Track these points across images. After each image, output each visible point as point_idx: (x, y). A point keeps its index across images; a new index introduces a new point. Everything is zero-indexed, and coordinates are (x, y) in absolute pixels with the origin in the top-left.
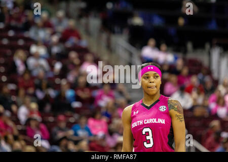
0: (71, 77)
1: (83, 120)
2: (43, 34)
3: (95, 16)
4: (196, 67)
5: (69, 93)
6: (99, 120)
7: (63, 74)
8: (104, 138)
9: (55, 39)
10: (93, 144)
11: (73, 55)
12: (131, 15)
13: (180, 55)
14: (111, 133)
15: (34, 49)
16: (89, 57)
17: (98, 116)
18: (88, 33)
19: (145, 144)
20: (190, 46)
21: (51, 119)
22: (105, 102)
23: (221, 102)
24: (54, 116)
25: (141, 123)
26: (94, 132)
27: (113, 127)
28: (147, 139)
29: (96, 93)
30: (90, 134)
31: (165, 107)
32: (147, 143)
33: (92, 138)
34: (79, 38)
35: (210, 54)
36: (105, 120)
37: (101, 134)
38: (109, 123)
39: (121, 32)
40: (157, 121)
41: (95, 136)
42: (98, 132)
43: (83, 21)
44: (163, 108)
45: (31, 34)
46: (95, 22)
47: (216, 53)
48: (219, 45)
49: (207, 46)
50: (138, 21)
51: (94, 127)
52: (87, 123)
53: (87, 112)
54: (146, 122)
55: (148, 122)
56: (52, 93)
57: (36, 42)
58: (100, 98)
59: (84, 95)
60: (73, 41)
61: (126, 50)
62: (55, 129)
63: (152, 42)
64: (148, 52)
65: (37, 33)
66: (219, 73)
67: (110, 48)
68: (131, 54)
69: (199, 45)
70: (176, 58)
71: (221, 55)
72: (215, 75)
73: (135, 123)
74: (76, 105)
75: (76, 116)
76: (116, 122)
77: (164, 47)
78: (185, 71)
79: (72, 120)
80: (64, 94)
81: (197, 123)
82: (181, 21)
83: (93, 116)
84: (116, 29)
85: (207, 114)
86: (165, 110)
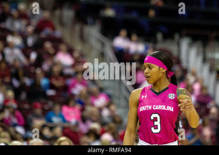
0: (46, 66)
1: (57, 108)
2: (18, 25)
3: (69, 8)
5: (44, 82)
6: (73, 107)
7: (39, 63)
8: (77, 125)
9: (30, 29)
10: (67, 131)
11: (48, 45)
12: (103, 7)
13: (150, 45)
14: (84, 119)
15: (10, 39)
16: (63, 47)
17: (72, 103)
18: (62, 24)
19: (153, 129)
20: (159, 36)
21: (26, 106)
22: (78, 90)
23: (190, 89)
24: (30, 103)
25: (150, 107)
26: (67, 118)
27: (86, 114)
28: (155, 124)
29: (70, 82)
30: (64, 121)
31: (174, 95)
32: (155, 129)
33: (66, 125)
34: (54, 29)
35: (179, 45)
36: (78, 107)
37: (73, 121)
38: (83, 110)
39: (94, 24)
40: (166, 108)
41: (69, 122)
42: (71, 118)
43: (57, 13)
44: (171, 96)
45: (8, 24)
46: (68, 14)
47: (185, 43)
48: (188, 35)
49: (177, 36)
50: (110, 13)
51: (68, 114)
52: (61, 110)
53: (61, 99)
54: (155, 107)
55: (157, 108)
56: (28, 81)
57: (12, 33)
58: (73, 86)
59: (58, 83)
60: (47, 31)
61: (98, 40)
62: (30, 116)
63: (123, 33)
64: (120, 42)
65: (12, 24)
66: (188, 61)
67: (83, 38)
68: (103, 45)
71: (190, 45)
72: (184, 64)
73: (143, 107)
74: (51, 92)
75: (50, 103)
76: (89, 109)
77: (134, 37)
79: (46, 107)
80: (39, 83)
82: (152, 13)
83: (66, 103)
84: (89, 20)
86: (173, 97)
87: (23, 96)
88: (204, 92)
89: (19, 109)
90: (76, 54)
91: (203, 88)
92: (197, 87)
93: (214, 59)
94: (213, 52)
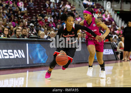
0: (62, 9)
4: (98, 6)
13: (94, 3)
35: (103, 2)
66: (106, 8)
68: (80, 2)
70: (93, 4)
78: (96, 7)
80: (60, 14)
87: (55, 18)
88: (111, 17)
89: (54, 22)
90: (72, 5)
91: (110, 16)
92: (108, 15)
93: (114, 7)
94: (114, 5)
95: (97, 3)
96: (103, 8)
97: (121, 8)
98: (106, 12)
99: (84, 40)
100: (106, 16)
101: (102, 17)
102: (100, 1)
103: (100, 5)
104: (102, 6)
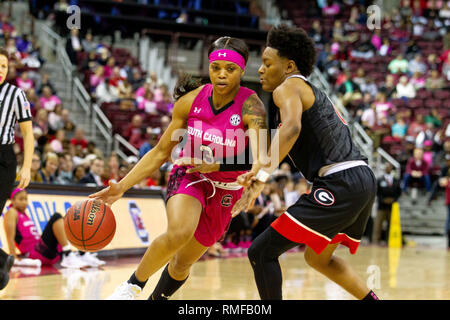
4: (122, 58)
20: (118, 35)
23: (149, 96)
35: (138, 45)
39: (45, 18)
43: (6, 4)
47: (145, 44)
48: (148, 34)
49: (137, 36)
61: (50, 36)
66: (148, 65)
68: (56, 42)
69: (127, 35)
71: (151, 46)
72: (144, 67)
78: (112, 61)
81: (123, 117)
84: (41, 14)
85: (133, 108)
92: (158, 93)
93: (176, 62)
94: (176, 55)
95: (118, 46)
96: (137, 64)
97: (201, 67)
98: (149, 80)
99: (66, 178)
100: (148, 96)
101: (133, 97)
102: (128, 41)
103: (128, 55)
104: (133, 60)
